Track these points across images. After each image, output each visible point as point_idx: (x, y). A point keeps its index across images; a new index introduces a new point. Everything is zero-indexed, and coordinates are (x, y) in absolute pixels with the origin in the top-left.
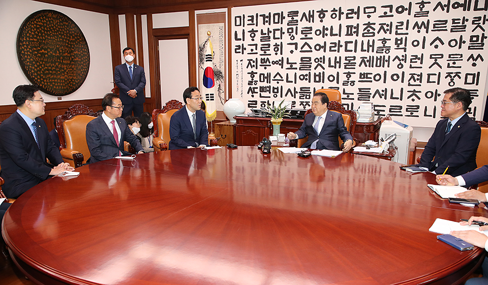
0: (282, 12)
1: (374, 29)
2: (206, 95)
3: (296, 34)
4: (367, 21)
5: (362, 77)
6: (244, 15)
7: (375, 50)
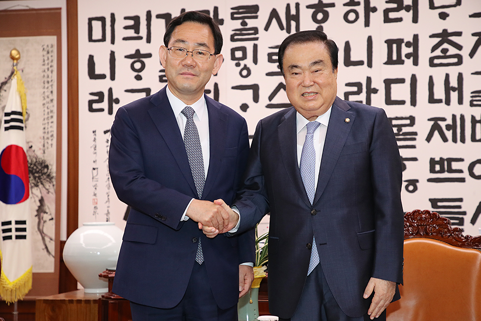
0: (216, 9)
1: (459, 47)
2: (4, 224)
3: (255, 61)
4: (439, 26)
5: (438, 168)
6: (113, 16)
7: (467, 98)
